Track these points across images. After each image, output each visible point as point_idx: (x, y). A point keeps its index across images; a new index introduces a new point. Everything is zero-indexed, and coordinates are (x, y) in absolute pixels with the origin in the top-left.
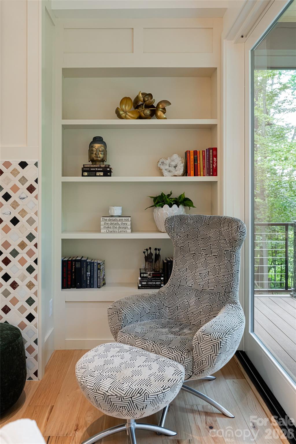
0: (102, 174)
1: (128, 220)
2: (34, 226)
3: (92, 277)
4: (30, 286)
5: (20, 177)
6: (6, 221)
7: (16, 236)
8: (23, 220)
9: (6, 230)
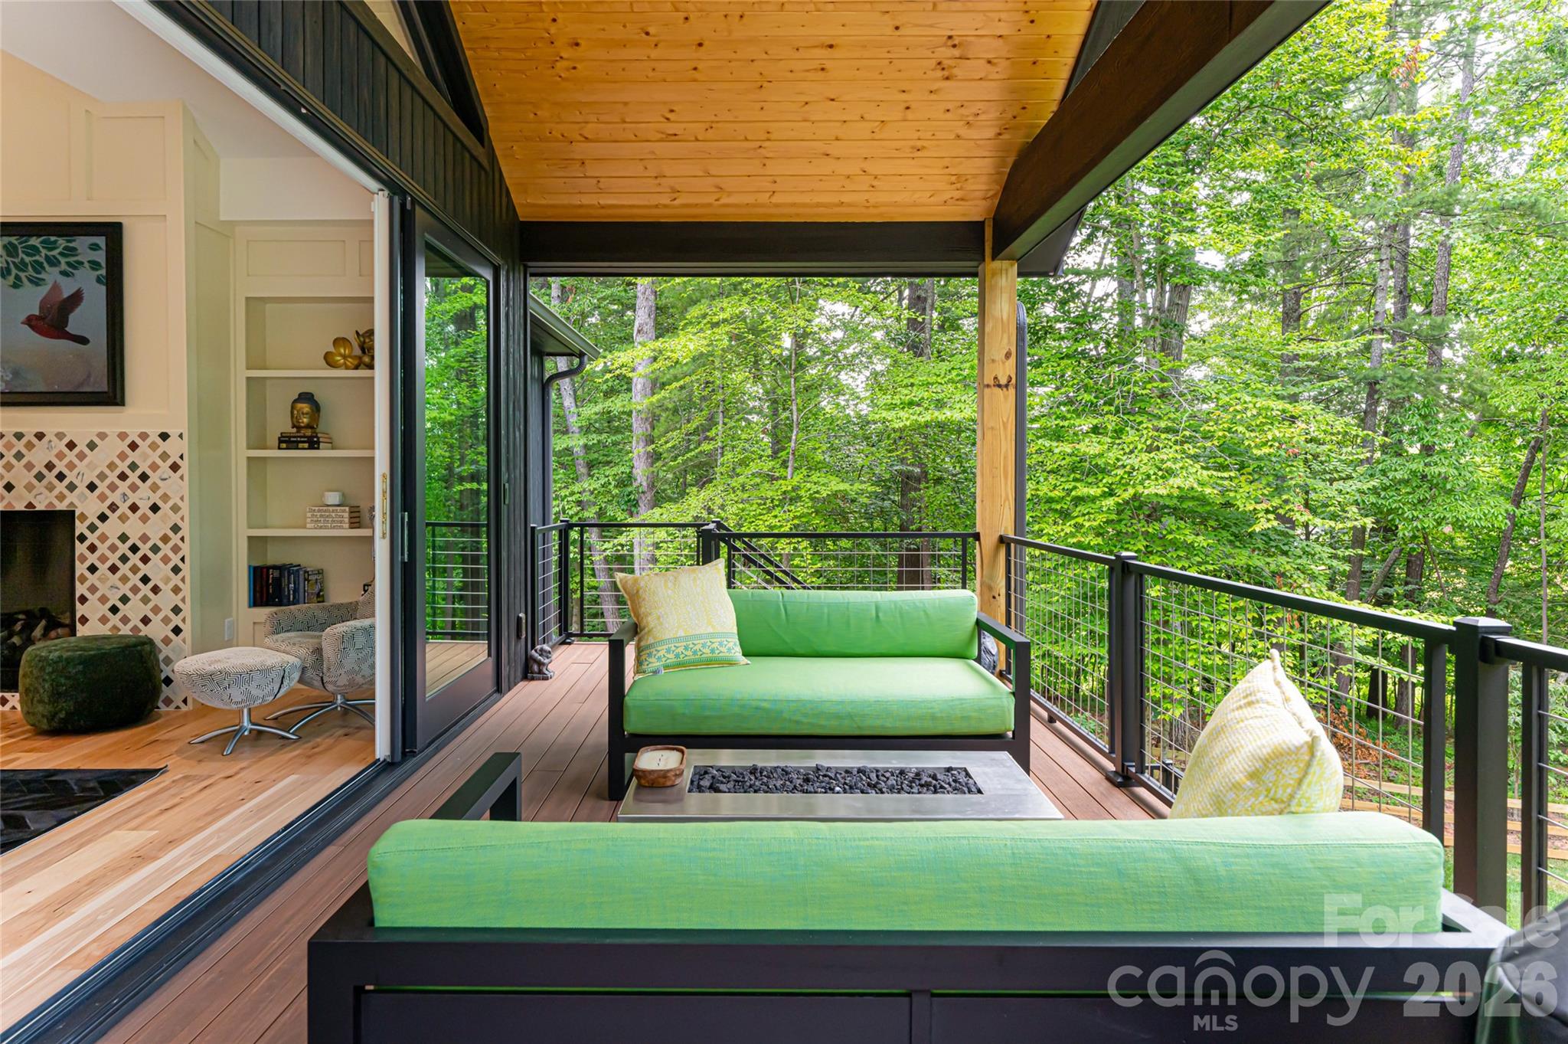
2: (180, 514)
4: (176, 590)
5: (159, 451)
6: (144, 508)
7: (156, 527)
8: (165, 508)
9: (144, 519)
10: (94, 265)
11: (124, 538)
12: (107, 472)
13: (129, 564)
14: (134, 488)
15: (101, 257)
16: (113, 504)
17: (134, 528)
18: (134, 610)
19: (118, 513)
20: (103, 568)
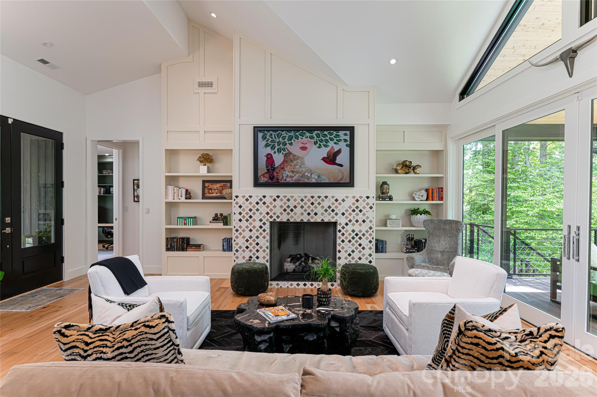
0: (388, 199)
1: (400, 221)
2: (372, 223)
3: (382, 247)
4: (370, 248)
5: (366, 202)
6: (360, 221)
7: (364, 228)
8: (367, 221)
9: (360, 225)
10: (345, 140)
11: (353, 231)
12: (348, 209)
13: (355, 240)
14: (357, 214)
15: (348, 138)
16: (350, 220)
17: (357, 228)
18: (356, 255)
19: (352, 223)
20: (346, 241)
